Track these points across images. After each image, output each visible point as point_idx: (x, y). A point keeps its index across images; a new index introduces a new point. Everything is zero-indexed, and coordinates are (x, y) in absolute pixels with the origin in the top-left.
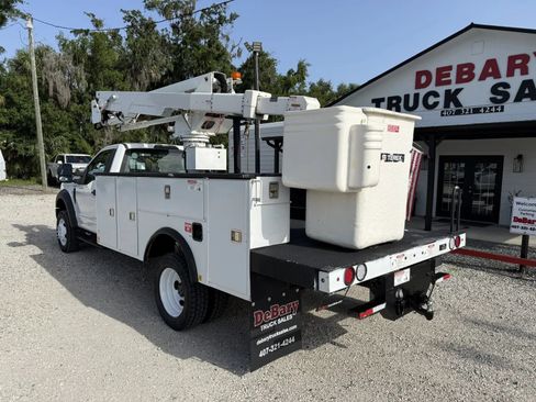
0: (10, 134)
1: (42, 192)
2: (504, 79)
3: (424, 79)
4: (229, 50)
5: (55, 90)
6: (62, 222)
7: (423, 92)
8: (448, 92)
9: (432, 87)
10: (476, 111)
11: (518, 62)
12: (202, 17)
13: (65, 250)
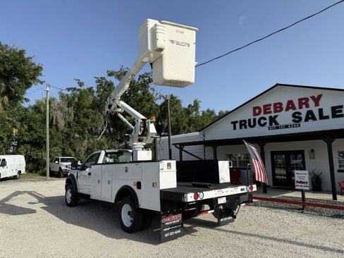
0: (29, 147)
1: (46, 180)
2: (298, 110)
3: (257, 111)
4: (154, 96)
5: (57, 122)
6: (69, 190)
7: (257, 118)
8: (270, 117)
9: (262, 115)
10: (286, 127)
11: (304, 101)
12: (139, 80)
13: (69, 205)
